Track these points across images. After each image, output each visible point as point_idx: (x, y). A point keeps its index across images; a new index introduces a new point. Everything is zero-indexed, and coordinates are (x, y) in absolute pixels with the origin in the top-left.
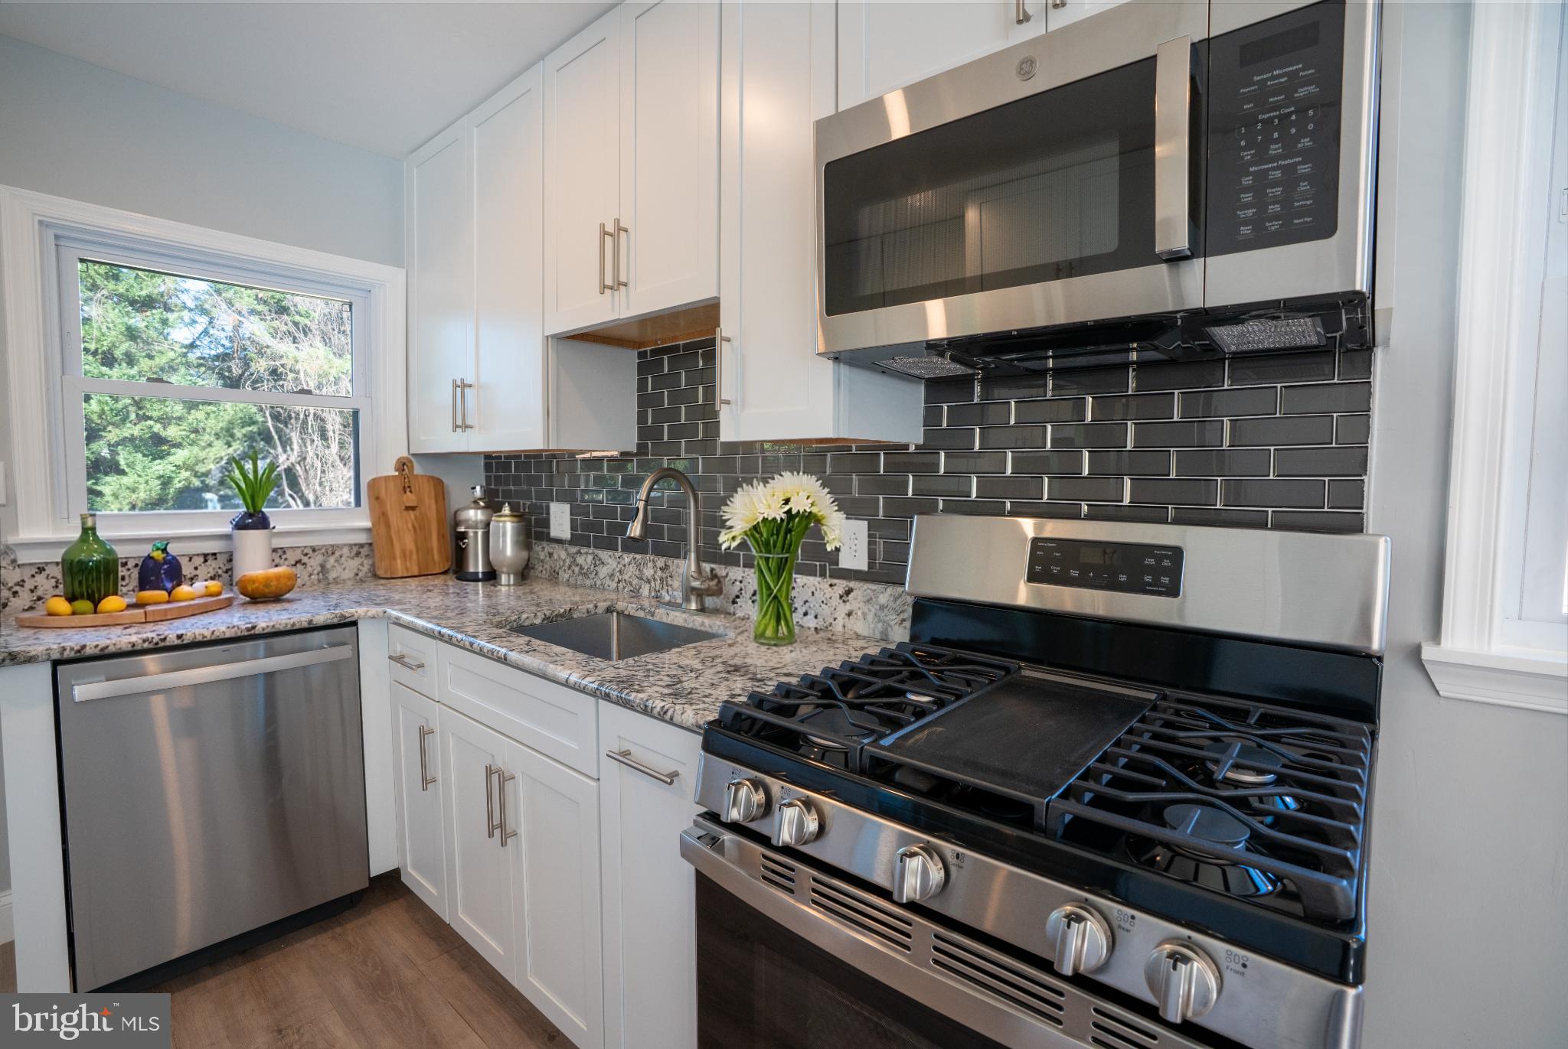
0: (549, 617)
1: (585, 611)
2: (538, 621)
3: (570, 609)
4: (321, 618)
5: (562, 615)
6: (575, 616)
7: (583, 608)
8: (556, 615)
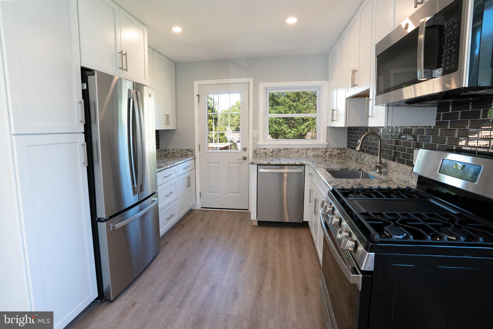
0: (341, 169)
1: (352, 169)
2: (338, 170)
3: (348, 168)
4: (297, 163)
5: (345, 169)
6: (349, 170)
7: (352, 168)
8: (343, 169)
